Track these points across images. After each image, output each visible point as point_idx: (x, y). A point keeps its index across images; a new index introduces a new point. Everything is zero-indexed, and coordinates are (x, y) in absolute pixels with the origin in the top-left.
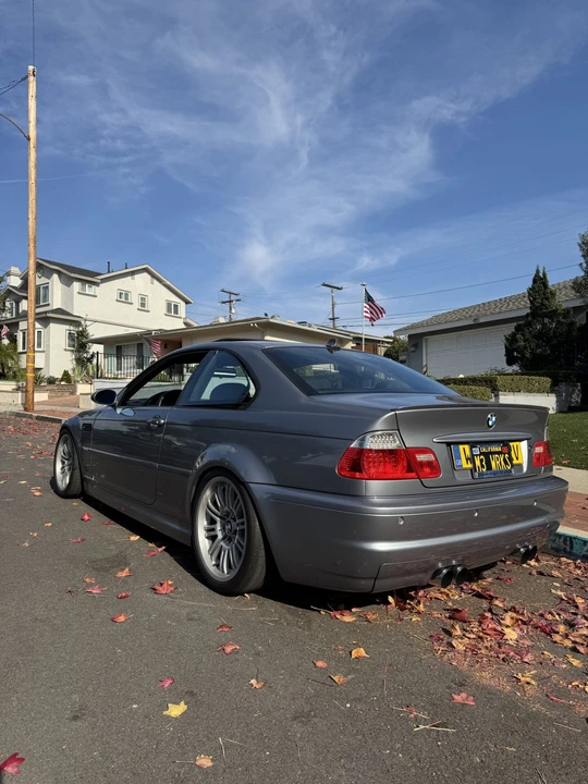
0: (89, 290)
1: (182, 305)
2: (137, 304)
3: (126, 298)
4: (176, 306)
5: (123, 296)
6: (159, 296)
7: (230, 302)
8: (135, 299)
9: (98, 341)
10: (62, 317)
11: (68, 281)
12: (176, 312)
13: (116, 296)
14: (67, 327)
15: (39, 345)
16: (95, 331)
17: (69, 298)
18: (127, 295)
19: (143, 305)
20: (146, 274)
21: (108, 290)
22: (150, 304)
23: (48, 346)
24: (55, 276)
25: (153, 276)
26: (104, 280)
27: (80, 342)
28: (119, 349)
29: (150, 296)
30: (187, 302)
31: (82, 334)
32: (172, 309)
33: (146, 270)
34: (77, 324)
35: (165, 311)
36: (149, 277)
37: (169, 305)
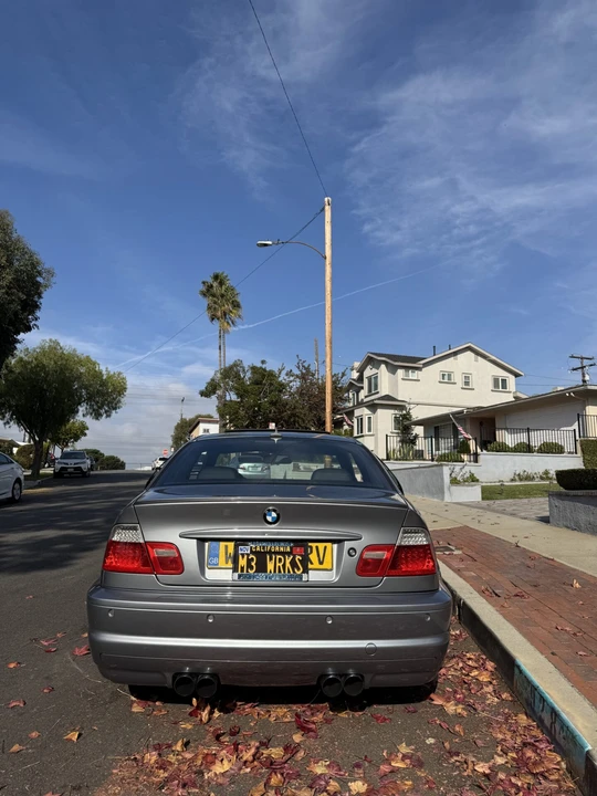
0: (412, 375)
1: (511, 380)
2: (460, 384)
3: (449, 379)
4: (504, 381)
5: (446, 377)
6: (484, 372)
7: (583, 368)
8: (458, 379)
9: (419, 423)
10: (389, 402)
11: (393, 369)
12: (504, 386)
13: (439, 378)
14: (392, 411)
15: (369, 430)
16: (418, 413)
17: (394, 385)
18: (449, 376)
19: (467, 383)
20: (469, 353)
21: (431, 373)
22: (474, 382)
23: (377, 430)
24: (383, 366)
25: (477, 353)
26: (426, 365)
27: (404, 425)
28: (437, 429)
29: (474, 373)
30: (517, 375)
31: (407, 417)
32: (500, 384)
33: (469, 349)
34: (401, 408)
35: (491, 386)
36: (473, 355)
37: (496, 381)
